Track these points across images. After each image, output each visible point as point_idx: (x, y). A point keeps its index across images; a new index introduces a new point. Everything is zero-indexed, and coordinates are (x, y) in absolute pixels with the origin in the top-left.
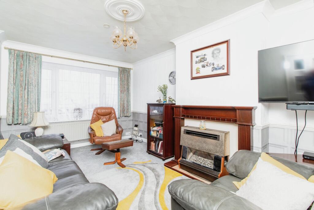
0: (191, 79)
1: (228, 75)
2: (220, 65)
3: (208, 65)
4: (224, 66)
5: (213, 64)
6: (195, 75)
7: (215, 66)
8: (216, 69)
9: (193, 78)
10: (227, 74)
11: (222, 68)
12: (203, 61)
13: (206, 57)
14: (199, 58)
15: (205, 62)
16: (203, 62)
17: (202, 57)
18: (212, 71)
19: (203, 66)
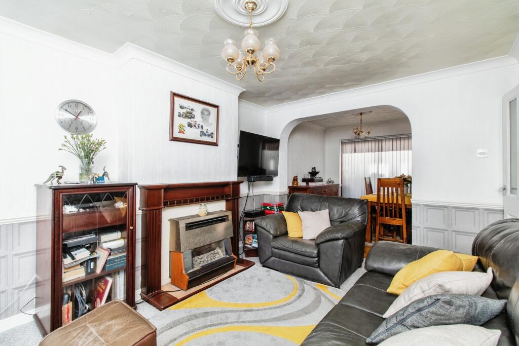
0: (172, 140)
1: (217, 145)
2: (210, 132)
3: (196, 125)
4: (212, 133)
5: (202, 127)
6: (177, 134)
7: (205, 131)
8: (205, 135)
9: (174, 139)
10: (215, 144)
11: (211, 135)
12: (190, 116)
13: (193, 113)
14: (184, 111)
15: (192, 119)
16: (190, 119)
17: (188, 110)
18: (201, 136)
19: (190, 125)
